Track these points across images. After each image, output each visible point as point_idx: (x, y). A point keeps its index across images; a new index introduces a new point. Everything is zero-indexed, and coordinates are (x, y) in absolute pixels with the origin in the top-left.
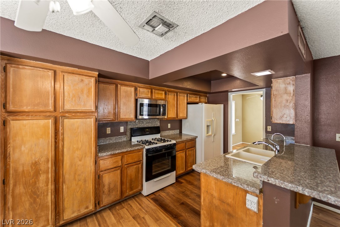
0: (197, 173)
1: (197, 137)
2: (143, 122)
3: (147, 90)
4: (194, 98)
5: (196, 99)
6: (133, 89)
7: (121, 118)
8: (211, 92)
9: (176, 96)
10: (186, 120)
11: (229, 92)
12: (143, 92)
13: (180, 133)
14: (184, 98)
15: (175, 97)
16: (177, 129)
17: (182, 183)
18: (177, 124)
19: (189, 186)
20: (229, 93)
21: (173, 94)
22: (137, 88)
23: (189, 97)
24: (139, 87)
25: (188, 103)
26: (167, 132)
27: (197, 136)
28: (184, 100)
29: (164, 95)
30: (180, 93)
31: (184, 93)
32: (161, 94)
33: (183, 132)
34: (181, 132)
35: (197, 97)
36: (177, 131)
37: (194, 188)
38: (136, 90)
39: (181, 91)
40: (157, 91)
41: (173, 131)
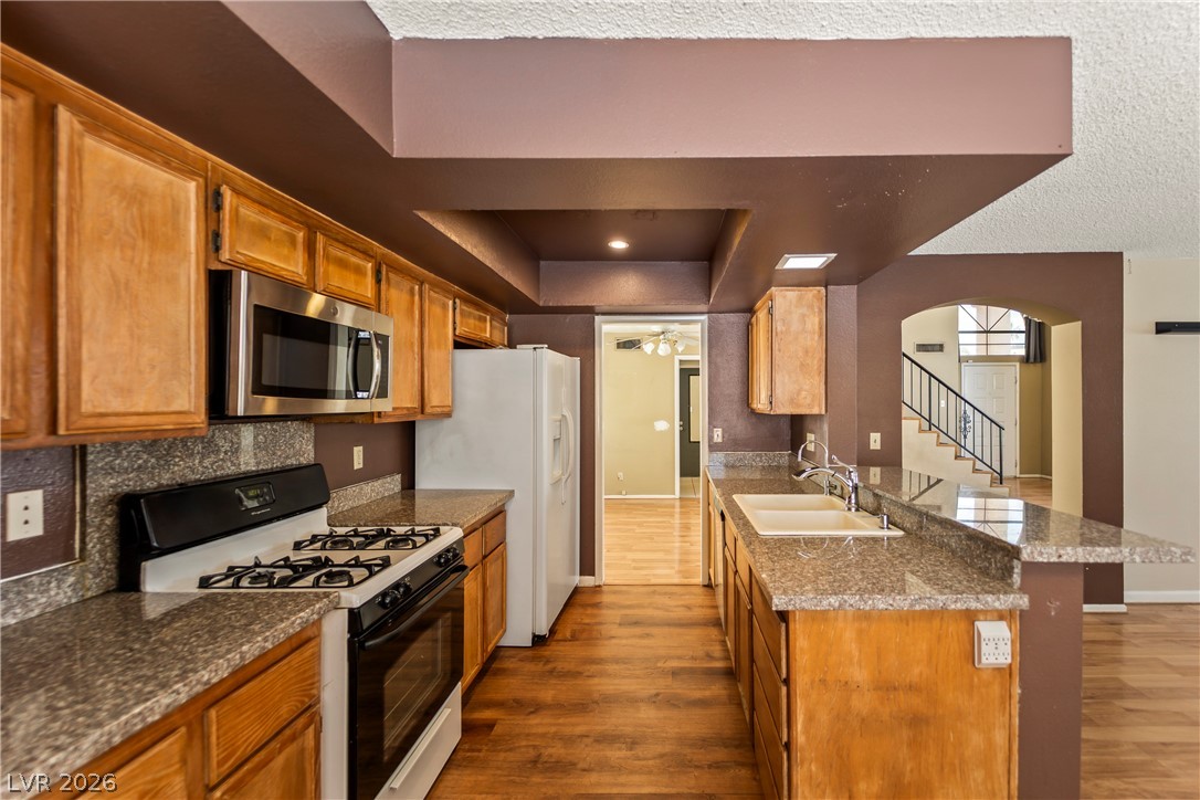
0: (513, 652)
1: (511, 493)
2: (211, 441)
3: (284, 228)
4: (477, 323)
5: (482, 325)
6: (191, 190)
7: (86, 408)
8: (541, 304)
9: (417, 298)
10: (447, 423)
11: (598, 314)
12: (261, 233)
13: (403, 489)
14: (445, 316)
15: (413, 302)
16: (391, 473)
17: (490, 726)
18: (390, 447)
19: (534, 720)
20: (596, 317)
21: (406, 284)
22: (218, 195)
23: (462, 312)
24: (234, 190)
25: (458, 345)
26: (352, 490)
27: (511, 489)
28: (445, 325)
29: (370, 280)
30: (433, 285)
31: (446, 292)
32: (359, 271)
33: (423, 482)
34: (409, 484)
35: (485, 320)
36: (393, 483)
37: (561, 721)
38: (213, 202)
39: (432, 275)
40: (338, 252)
41: (377, 484)
